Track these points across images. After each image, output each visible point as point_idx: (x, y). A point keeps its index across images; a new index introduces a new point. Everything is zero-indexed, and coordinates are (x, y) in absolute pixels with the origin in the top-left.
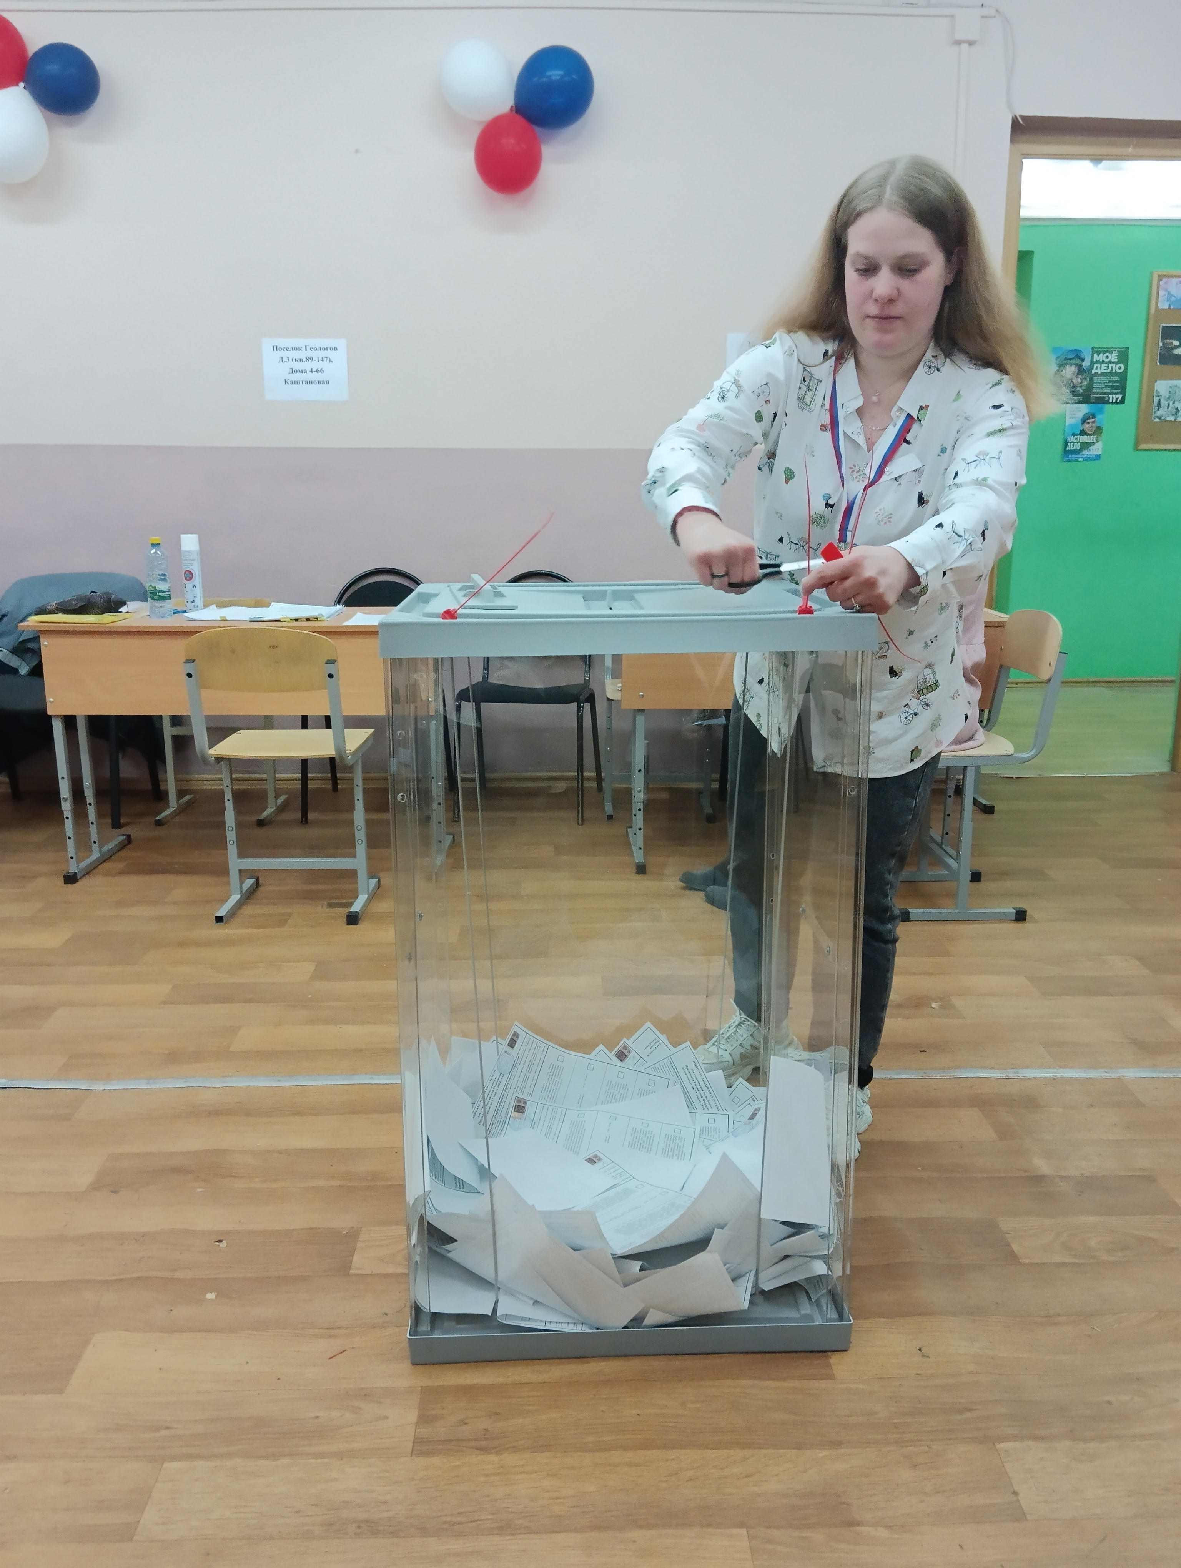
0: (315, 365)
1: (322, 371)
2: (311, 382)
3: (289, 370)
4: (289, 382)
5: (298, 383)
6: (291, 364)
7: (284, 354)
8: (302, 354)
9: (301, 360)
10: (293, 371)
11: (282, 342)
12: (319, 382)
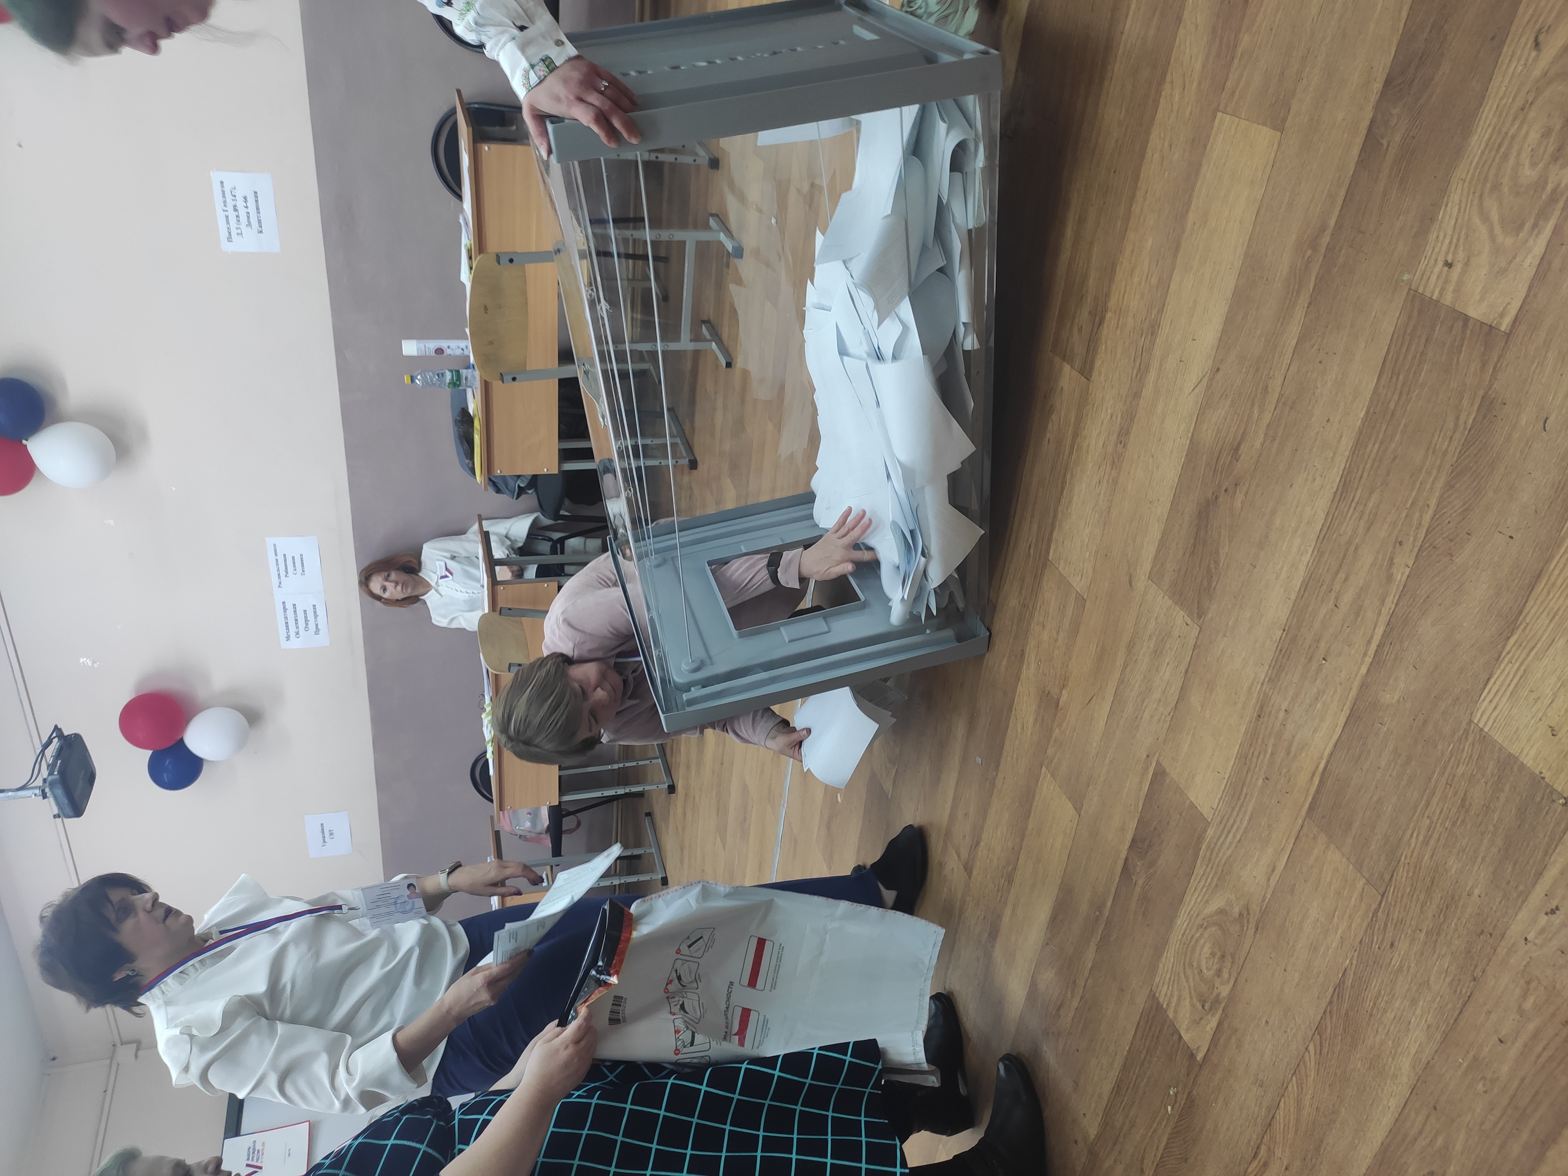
0: (240, 204)
1: (245, 198)
2: (258, 209)
3: (249, 228)
4: (260, 229)
5: (260, 221)
6: (243, 226)
7: (234, 232)
8: (232, 215)
9: (238, 216)
10: (249, 224)
11: (223, 234)
12: (257, 201)
